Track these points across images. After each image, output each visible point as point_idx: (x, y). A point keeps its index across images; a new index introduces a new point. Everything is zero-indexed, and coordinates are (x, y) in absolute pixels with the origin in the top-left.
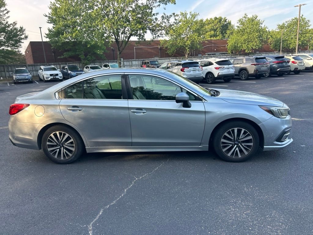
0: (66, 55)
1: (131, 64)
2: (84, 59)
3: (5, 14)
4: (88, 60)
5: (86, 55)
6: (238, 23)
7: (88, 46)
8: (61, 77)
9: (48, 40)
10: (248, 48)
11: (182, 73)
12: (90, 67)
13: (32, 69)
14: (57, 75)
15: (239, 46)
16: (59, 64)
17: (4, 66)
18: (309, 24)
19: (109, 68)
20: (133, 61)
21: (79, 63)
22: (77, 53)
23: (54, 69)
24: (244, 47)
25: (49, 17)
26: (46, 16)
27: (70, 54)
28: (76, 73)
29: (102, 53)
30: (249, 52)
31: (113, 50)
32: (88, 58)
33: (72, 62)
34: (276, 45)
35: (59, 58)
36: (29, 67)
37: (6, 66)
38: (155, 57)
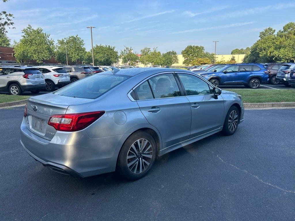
6: (23, 33)
10: (39, 58)
11: (25, 80)
15: (29, 56)
18: (83, 43)
24: (35, 57)
30: (41, 62)
34: (60, 58)
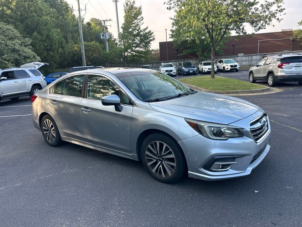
0: (185, 52)
1: (250, 59)
2: (201, 56)
3: (140, 21)
4: (205, 57)
5: (203, 52)
7: (205, 43)
8: (174, 73)
9: (171, 40)
11: (279, 70)
12: (204, 63)
13: (157, 65)
14: (171, 71)
16: (178, 61)
17: (137, 63)
19: (222, 63)
20: (253, 55)
21: (196, 60)
22: (195, 50)
23: (171, 66)
25: (174, 19)
26: (172, 19)
27: (188, 51)
28: (188, 69)
29: (218, 49)
31: (233, 45)
32: (205, 54)
33: (190, 59)
35: (179, 56)
36: (155, 64)
37: (139, 63)
38: (284, 50)
